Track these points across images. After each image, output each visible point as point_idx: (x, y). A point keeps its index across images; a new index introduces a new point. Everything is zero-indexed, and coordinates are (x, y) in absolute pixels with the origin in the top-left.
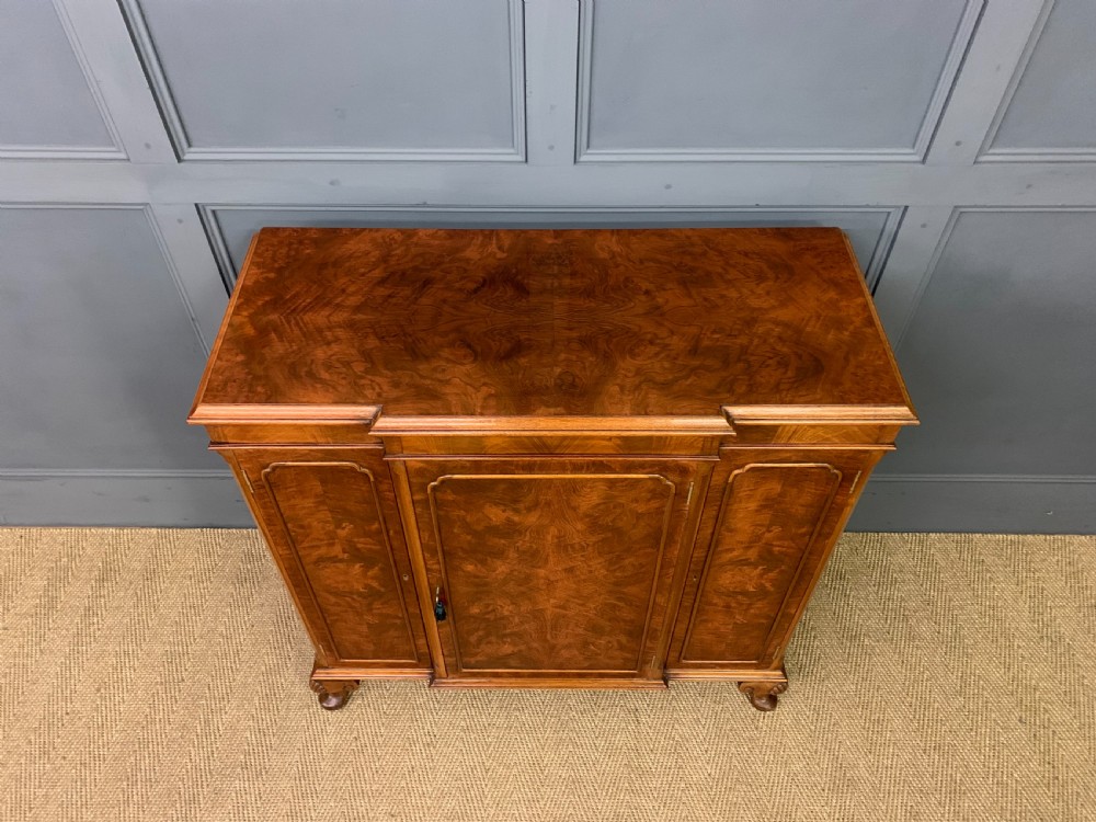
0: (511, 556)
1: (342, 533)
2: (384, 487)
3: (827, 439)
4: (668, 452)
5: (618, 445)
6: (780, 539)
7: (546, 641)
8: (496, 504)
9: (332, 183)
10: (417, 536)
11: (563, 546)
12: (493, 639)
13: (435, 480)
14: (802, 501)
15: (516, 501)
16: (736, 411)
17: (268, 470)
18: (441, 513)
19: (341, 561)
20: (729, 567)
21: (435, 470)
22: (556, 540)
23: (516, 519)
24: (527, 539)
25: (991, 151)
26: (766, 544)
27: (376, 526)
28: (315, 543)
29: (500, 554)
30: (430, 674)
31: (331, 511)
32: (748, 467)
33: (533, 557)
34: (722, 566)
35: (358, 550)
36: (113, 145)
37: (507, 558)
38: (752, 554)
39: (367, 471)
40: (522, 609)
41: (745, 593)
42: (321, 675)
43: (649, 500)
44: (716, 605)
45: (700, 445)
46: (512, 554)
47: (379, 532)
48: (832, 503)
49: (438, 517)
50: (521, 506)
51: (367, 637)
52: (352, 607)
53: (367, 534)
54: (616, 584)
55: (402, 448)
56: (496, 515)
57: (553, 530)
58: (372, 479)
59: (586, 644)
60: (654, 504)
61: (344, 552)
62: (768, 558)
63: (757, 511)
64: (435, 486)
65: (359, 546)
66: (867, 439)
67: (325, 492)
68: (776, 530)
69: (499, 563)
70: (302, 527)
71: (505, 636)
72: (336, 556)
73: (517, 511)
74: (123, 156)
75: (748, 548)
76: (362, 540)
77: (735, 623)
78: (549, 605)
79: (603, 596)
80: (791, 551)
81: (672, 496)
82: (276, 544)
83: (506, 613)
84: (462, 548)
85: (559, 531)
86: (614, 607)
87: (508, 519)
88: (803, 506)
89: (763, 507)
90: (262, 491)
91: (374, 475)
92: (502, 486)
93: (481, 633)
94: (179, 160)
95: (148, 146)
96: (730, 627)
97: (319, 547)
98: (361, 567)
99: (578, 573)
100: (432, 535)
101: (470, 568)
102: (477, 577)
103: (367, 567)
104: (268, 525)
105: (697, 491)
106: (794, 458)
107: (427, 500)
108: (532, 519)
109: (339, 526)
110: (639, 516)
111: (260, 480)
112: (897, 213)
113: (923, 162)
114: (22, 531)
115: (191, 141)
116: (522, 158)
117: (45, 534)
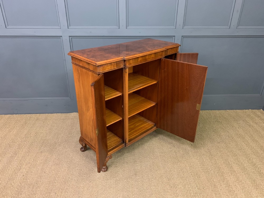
9: (90, 32)
36: (59, 26)
74: (60, 28)
94: (68, 28)
95: (64, 25)
112: (174, 37)
113: (176, 28)
114: (20, 115)
115: (70, 25)
116: (118, 28)
117: (25, 115)
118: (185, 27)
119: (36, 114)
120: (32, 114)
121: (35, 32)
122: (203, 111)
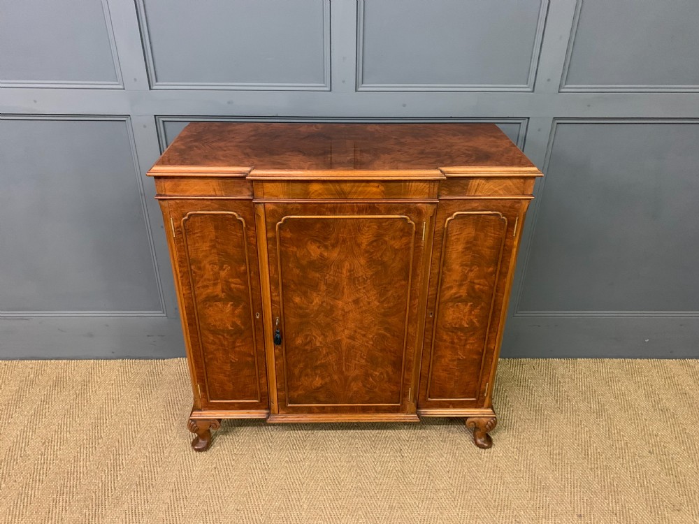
0: (322, 288)
1: (223, 274)
2: (251, 233)
3: (496, 192)
4: (410, 197)
5: (383, 191)
6: (478, 277)
7: (342, 373)
8: (315, 241)
9: (229, 103)
10: (267, 270)
11: (353, 279)
12: (309, 371)
13: (280, 221)
14: (487, 243)
15: (326, 239)
16: (444, 169)
17: (186, 218)
18: (283, 249)
19: (220, 300)
20: (450, 304)
21: (280, 211)
22: (348, 274)
23: (326, 254)
24: (331, 273)
25: (566, 86)
26: (470, 282)
27: (243, 268)
28: (205, 283)
29: (315, 287)
30: (268, 413)
31: (219, 254)
32: (455, 214)
33: (335, 289)
34: (446, 302)
35: (231, 289)
36: (117, 81)
37: (320, 291)
38: (463, 292)
39: (241, 219)
40: (328, 339)
41: (461, 329)
42: (197, 415)
43: (401, 237)
44: (445, 340)
45: (427, 191)
46: (323, 287)
47: (245, 273)
48: (504, 246)
49: (281, 251)
50: (328, 243)
51: (229, 376)
52: (222, 345)
53: (238, 275)
54: (385, 315)
55: (264, 194)
56: (314, 251)
57: (347, 264)
58: (244, 226)
59: (367, 375)
60: (404, 240)
61: (223, 292)
62: (474, 296)
63: (462, 252)
64: (280, 224)
65: (233, 285)
66: (517, 191)
67: (217, 238)
68: (476, 269)
69: (315, 294)
70: (200, 268)
71: (317, 367)
72: (217, 295)
73: (326, 247)
74: (121, 87)
75: (460, 285)
76: (234, 280)
77: (459, 359)
78: (344, 336)
79: (377, 327)
80: (486, 288)
81: (414, 232)
82: (183, 284)
83: (318, 344)
84: (293, 281)
85: (350, 265)
86: (384, 337)
87: (321, 255)
88: (488, 248)
89: (466, 249)
90: (180, 236)
91: (245, 222)
92: (318, 226)
93: (301, 365)
94: (150, 89)
95: (135, 80)
96: (455, 363)
97: (207, 286)
98: (232, 305)
99: (361, 304)
100: (276, 270)
101: (297, 300)
102: (301, 308)
103: (235, 306)
104: (180, 266)
105: (427, 229)
106: (480, 208)
107: (275, 238)
108: (334, 255)
109: (221, 268)
110: (396, 251)
111: (180, 226)
112: (524, 123)
113: (533, 91)
114: (7, 362)
115: (158, 79)
116: (328, 89)
117: (21, 364)
118: (569, 88)
119: (57, 361)
120: (45, 359)
121: (35, 101)
122: (607, 360)
